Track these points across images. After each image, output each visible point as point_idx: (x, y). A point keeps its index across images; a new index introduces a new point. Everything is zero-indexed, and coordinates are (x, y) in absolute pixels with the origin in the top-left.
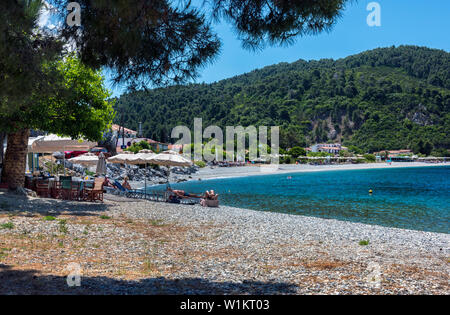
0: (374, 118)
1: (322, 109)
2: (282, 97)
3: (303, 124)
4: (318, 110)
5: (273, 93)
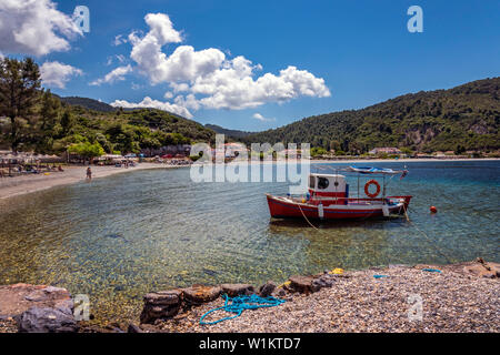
0: (447, 130)
1: (414, 125)
2: (391, 118)
3: (400, 135)
4: (411, 126)
5: (387, 116)
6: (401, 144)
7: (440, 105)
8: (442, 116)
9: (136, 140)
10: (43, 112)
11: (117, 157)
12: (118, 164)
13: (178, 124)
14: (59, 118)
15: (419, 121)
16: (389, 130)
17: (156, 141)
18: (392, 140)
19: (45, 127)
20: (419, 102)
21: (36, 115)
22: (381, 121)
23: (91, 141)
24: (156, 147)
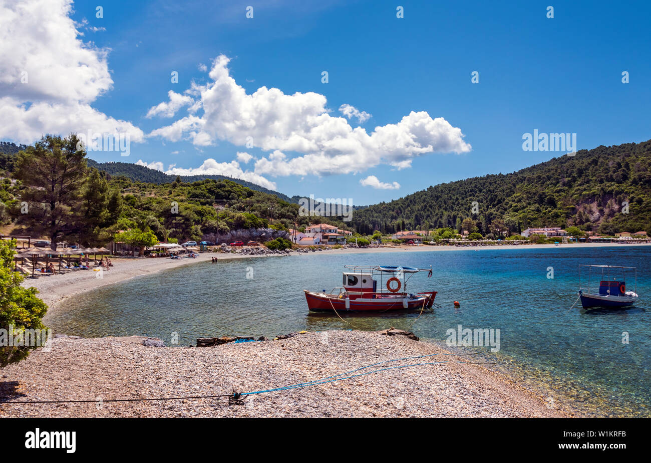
0: (636, 201)
1: (588, 195)
2: (555, 185)
3: (568, 209)
4: (585, 195)
5: (548, 182)
6: (570, 221)
7: (627, 166)
8: (629, 182)
9: (197, 223)
10: (89, 196)
11: (173, 246)
12: (174, 256)
13: (253, 199)
14: (106, 202)
15: (596, 189)
16: (552, 203)
17: (222, 225)
18: (557, 216)
19: (90, 213)
20: (595, 162)
21: (81, 199)
22: (539, 189)
23: (142, 227)
24: (222, 232)
